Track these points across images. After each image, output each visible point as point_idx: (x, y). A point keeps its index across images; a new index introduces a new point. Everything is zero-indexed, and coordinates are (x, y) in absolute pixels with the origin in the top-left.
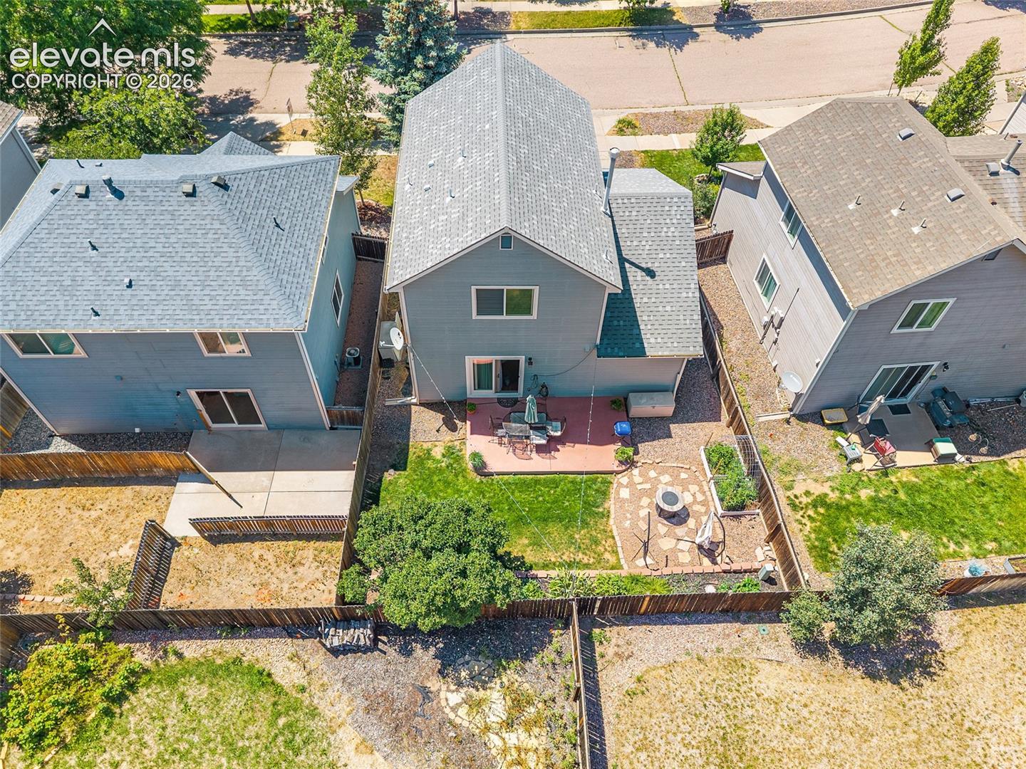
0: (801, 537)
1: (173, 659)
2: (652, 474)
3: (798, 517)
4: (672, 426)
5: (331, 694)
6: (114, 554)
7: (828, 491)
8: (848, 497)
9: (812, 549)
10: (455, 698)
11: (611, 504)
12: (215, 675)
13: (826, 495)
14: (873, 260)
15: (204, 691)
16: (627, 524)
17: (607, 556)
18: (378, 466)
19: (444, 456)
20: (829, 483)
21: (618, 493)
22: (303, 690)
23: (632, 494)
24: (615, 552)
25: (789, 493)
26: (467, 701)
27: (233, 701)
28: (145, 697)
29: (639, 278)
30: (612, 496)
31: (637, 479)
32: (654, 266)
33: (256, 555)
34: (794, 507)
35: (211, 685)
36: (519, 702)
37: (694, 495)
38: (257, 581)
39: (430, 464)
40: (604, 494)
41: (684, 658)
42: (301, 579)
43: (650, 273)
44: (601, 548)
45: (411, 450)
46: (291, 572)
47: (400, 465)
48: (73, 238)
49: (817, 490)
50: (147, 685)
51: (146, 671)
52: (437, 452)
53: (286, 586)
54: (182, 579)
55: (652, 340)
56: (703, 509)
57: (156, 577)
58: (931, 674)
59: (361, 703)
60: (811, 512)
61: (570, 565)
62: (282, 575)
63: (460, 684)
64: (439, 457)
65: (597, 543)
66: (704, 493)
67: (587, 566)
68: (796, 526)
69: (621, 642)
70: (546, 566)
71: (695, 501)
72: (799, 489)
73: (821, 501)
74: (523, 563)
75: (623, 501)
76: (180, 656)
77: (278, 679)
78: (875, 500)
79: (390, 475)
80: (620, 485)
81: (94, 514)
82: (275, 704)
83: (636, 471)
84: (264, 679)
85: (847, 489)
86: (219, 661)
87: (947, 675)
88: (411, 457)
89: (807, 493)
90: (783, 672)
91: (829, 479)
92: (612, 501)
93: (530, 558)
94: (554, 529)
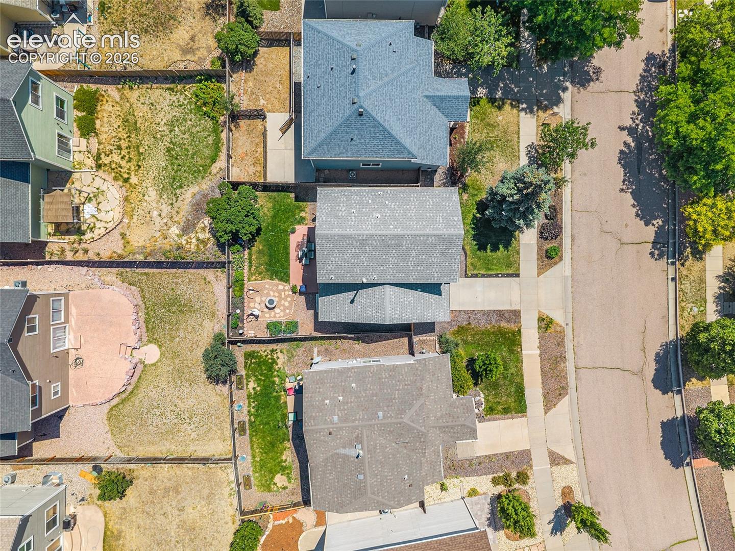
0: (259, 349)
1: (221, 129)
2: (289, 299)
3: (268, 351)
4: (313, 311)
5: (209, 183)
6: (261, 98)
7: (279, 366)
8: (276, 373)
9: (254, 352)
10: (206, 222)
11: (276, 281)
12: (216, 144)
13: (277, 365)
14: (322, 383)
15: (210, 142)
16: (267, 286)
17: (254, 277)
18: (297, 190)
19: (301, 217)
20: (282, 368)
21: (282, 285)
22: (210, 174)
23: (280, 290)
24: (255, 280)
25: (278, 351)
26: (206, 227)
27: (207, 152)
28: (209, 124)
29: (350, 297)
30: (280, 282)
31: (287, 293)
32: (355, 304)
33: (258, 150)
34: (272, 351)
35: (212, 144)
36: (204, 242)
37: (279, 313)
38: (248, 152)
39: (297, 211)
40: (281, 280)
41: (216, 298)
42: (248, 167)
43: (352, 302)
44: (257, 275)
45: (305, 203)
46: (251, 163)
47: (297, 199)
48: (335, 59)
49: (280, 362)
50: (213, 123)
51: (217, 122)
52: (303, 214)
53: (246, 162)
54: (250, 125)
55: (325, 300)
56: (272, 315)
57: (250, 116)
58: (208, 378)
59: (206, 192)
60: (269, 356)
61: (250, 262)
62: (250, 160)
63: (210, 224)
64: (301, 215)
65: (259, 274)
66: (279, 317)
67: (250, 269)
68: (264, 349)
69: (221, 278)
70: (250, 254)
71: (276, 313)
72: (279, 354)
73: (274, 362)
74: (252, 246)
75: (277, 286)
76: (222, 132)
77: (213, 165)
78: (274, 383)
79: (292, 195)
80: (285, 286)
81: (278, 86)
82: (206, 165)
83: (291, 293)
84: (214, 161)
85: (279, 374)
86: (220, 145)
87: (208, 383)
88: (301, 203)
89: (278, 358)
90: (210, 330)
91: (284, 368)
92: (278, 282)
93: (254, 249)
94: (265, 259)
